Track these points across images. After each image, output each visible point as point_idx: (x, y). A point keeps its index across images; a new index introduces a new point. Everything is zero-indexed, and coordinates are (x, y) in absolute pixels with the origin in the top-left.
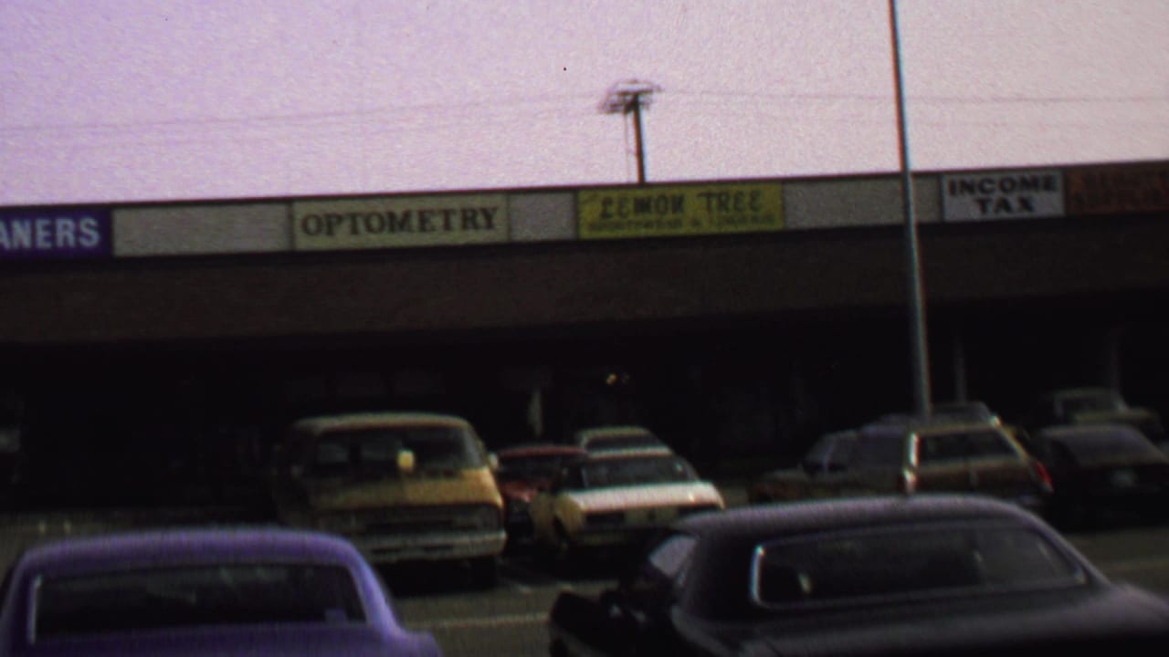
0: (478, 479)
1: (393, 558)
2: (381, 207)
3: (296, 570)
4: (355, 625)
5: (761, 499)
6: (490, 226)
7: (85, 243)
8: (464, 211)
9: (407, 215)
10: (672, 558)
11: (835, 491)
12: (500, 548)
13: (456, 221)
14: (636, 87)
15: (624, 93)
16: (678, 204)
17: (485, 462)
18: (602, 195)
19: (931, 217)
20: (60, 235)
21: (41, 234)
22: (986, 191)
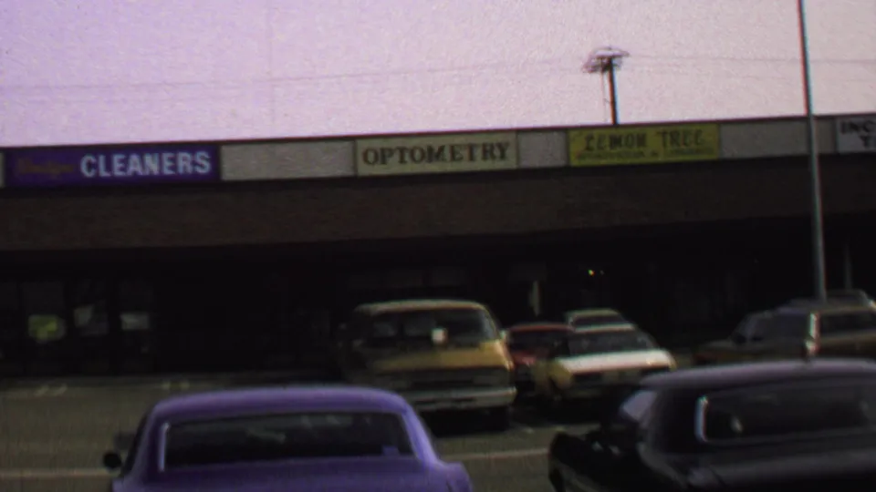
0: (492, 349)
1: (432, 407)
2: (425, 142)
3: (358, 416)
4: (407, 458)
5: (702, 362)
6: (503, 156)
7: (200, 171)
8: (484, 146)
9: (442, 149)
10: (638, 407)
11: (757, 356)
12: (510, 400)
13: (478, 153)
14: (610, 53)
15: (602, 58)
16: (641, 140)
17: (498, 337)
18: (586, 133)
19: (828, 150)
20: (181, 164)
21: (167, 164)
22: (867, 130)
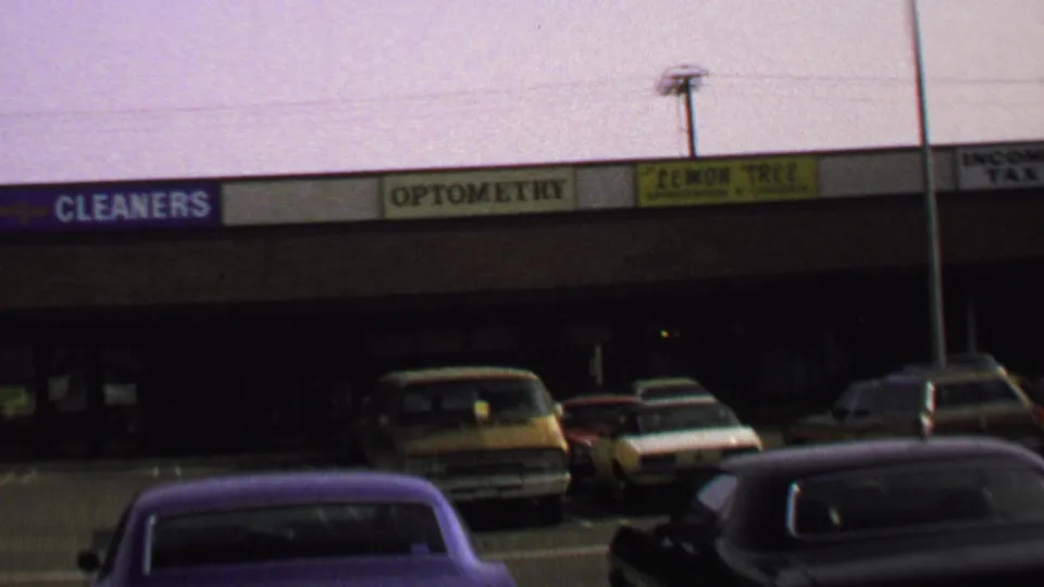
0: (546, 427)
1: (468, 497)
2: (464, 180)
3: (383, 507)
4: (437, 558)
5: (798, 441)
6: (558, 194)
7: (198, 214)
8: (536, 183)
9: (485, 187)
10: (717, 495)
11: (861, 434)
12: (565, 487)
13: (528, 192)
14: (685, 72)
15: (677, 77)
16: (725, 176)
17: (552, 410)
18: (658, 167)
19: (947, 186)
20: (175, 205)
21: (157, 205)
22: (996, 163)
